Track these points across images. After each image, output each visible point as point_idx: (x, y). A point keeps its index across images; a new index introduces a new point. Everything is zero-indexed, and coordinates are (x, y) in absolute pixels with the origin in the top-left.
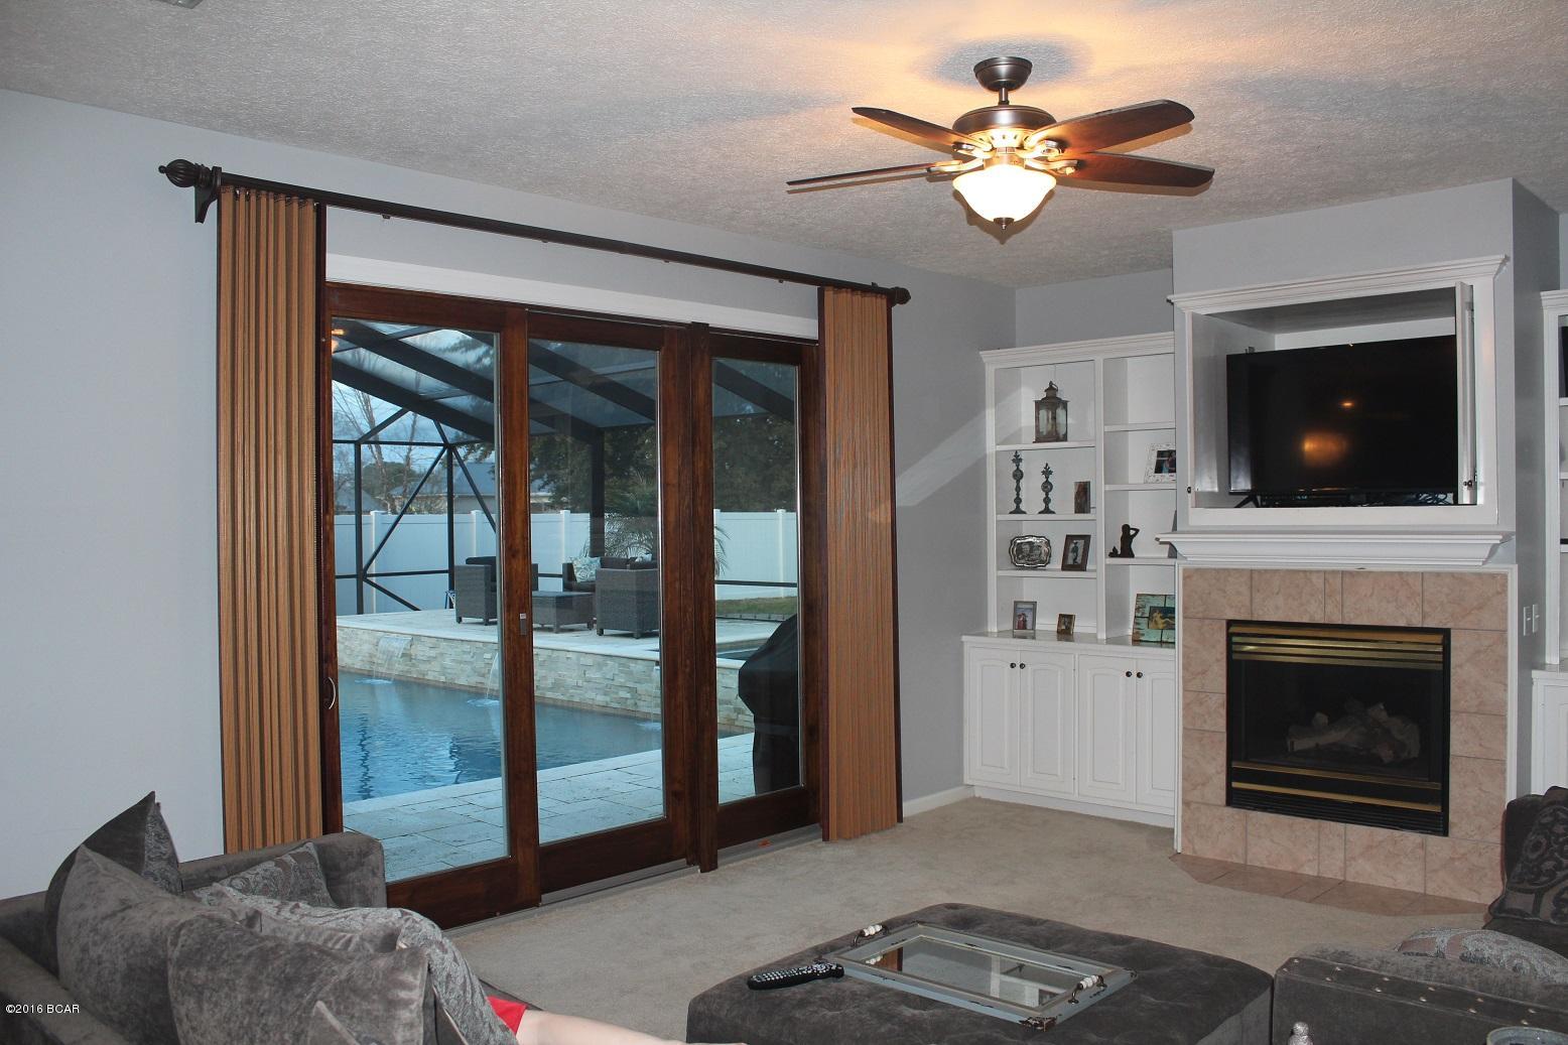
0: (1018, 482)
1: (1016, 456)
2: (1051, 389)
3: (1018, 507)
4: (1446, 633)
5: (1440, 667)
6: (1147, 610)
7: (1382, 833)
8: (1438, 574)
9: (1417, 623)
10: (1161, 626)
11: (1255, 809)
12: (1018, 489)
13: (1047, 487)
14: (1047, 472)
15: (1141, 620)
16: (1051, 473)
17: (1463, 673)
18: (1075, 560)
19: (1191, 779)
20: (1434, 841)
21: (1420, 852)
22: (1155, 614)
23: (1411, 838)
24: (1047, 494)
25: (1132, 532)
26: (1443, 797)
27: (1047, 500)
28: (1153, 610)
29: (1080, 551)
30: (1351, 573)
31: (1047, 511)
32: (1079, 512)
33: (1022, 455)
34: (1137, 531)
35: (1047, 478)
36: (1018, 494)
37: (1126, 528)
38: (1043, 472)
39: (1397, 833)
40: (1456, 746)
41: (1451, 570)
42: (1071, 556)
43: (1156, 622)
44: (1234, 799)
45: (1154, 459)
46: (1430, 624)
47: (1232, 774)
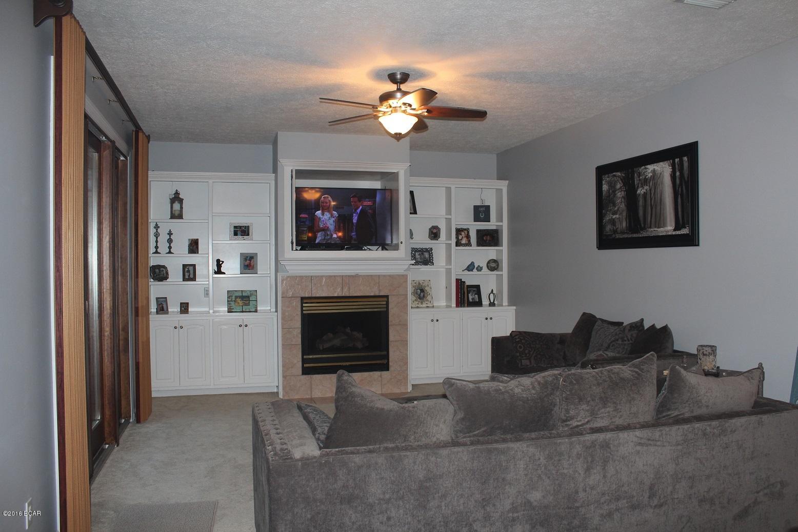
0: (157, 238)
1: (157, 225)
2: (177, 193)
3: (157, 250)
4: (387, 297)
5: (385, 309)
6: (234, 297)
7: (366, 374)
8: (384, 276)
9: (377, 294)
10: (241, 305)
11: (314, 374)
12: (157, 242)
13: (170, 241)
14: (170, 234)
15: (231, 302)
16: (172, 234)
17: (393, 311)
18: (189, 276)
19: (286, 366)
20: (385, 373)
21: (380, 378)
22: (237, 299)
23: (376, 374)
24: (170, 245)
25: (221, 263)
26: (387, 357)
27: (170, 248)
28: (236, 297)
29: (192, 272)
30: (352, 276)
31: (170, 252)
32: (191, 253)
33: (159, 224)
34: (223, 262)
35: (170, 236)
36: (157, 244)
37: (218, 261)
38: (168, 234)
39: (371, 373)
40: (391, 338)
41: (389, 274)
42: (187, 274)
43: (238, 303)
44: (306, 371)
45: (233, 229)
46: (382, 294)
47: (304, 361)
